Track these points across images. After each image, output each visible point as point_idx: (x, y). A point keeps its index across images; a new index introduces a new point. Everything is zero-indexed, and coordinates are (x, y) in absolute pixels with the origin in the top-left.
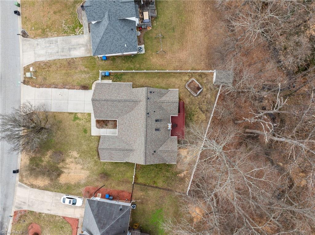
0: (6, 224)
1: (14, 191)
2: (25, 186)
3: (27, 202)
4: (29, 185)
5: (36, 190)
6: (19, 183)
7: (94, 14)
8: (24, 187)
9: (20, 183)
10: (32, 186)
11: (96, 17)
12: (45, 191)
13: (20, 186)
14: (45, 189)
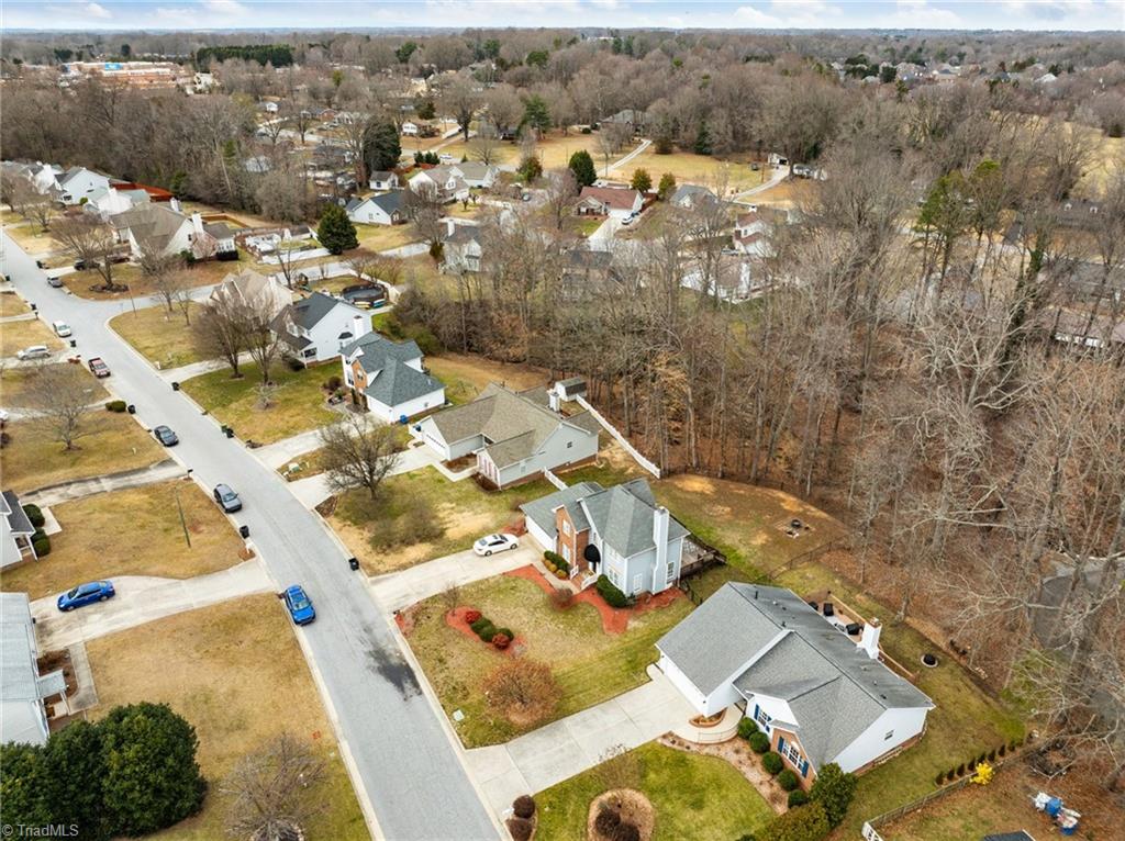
0: (390, 646)
1: (369, 596)
2: (387, 575)
3: (410, 590)
4: (395, 570)
5: (416, 568)
6: (369, 579)
7: (371, 364)
8: (387, 578)
9: (374, 578)
10: (404, 567)
11: (375, 366)
12: (435, 561)
13: (374, 583)
14: (431, 558)
